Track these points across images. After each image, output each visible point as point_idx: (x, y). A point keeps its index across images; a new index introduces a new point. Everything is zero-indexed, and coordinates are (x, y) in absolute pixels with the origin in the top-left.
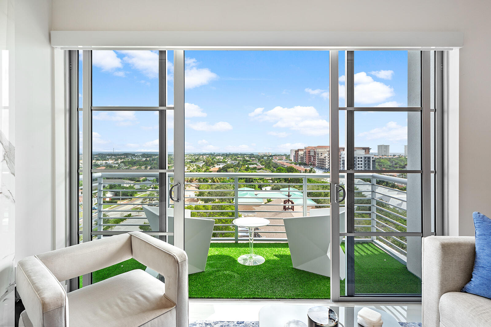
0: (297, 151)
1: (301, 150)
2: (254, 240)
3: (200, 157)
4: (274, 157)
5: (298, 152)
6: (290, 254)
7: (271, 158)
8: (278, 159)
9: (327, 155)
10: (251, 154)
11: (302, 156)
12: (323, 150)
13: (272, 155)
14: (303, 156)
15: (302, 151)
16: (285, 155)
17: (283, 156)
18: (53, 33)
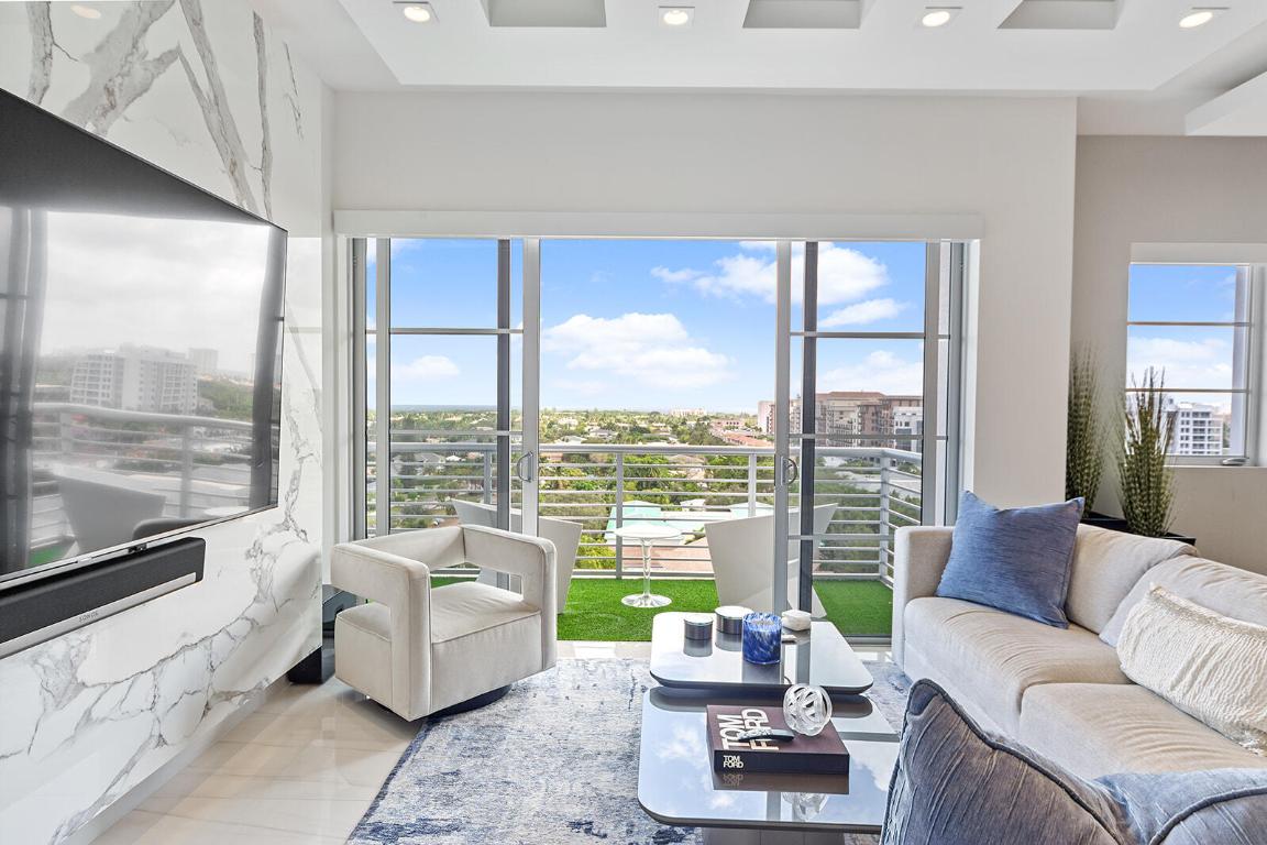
2: (652, 574)
4: (713, 420)
7: (706, 423)
8: (725, 425)
9: (857, 419)
10: (652, 413)
12: (845, 404)
13: (710, 414)
16: (745, 416)
17: (738, 417)
18: (337, 213)
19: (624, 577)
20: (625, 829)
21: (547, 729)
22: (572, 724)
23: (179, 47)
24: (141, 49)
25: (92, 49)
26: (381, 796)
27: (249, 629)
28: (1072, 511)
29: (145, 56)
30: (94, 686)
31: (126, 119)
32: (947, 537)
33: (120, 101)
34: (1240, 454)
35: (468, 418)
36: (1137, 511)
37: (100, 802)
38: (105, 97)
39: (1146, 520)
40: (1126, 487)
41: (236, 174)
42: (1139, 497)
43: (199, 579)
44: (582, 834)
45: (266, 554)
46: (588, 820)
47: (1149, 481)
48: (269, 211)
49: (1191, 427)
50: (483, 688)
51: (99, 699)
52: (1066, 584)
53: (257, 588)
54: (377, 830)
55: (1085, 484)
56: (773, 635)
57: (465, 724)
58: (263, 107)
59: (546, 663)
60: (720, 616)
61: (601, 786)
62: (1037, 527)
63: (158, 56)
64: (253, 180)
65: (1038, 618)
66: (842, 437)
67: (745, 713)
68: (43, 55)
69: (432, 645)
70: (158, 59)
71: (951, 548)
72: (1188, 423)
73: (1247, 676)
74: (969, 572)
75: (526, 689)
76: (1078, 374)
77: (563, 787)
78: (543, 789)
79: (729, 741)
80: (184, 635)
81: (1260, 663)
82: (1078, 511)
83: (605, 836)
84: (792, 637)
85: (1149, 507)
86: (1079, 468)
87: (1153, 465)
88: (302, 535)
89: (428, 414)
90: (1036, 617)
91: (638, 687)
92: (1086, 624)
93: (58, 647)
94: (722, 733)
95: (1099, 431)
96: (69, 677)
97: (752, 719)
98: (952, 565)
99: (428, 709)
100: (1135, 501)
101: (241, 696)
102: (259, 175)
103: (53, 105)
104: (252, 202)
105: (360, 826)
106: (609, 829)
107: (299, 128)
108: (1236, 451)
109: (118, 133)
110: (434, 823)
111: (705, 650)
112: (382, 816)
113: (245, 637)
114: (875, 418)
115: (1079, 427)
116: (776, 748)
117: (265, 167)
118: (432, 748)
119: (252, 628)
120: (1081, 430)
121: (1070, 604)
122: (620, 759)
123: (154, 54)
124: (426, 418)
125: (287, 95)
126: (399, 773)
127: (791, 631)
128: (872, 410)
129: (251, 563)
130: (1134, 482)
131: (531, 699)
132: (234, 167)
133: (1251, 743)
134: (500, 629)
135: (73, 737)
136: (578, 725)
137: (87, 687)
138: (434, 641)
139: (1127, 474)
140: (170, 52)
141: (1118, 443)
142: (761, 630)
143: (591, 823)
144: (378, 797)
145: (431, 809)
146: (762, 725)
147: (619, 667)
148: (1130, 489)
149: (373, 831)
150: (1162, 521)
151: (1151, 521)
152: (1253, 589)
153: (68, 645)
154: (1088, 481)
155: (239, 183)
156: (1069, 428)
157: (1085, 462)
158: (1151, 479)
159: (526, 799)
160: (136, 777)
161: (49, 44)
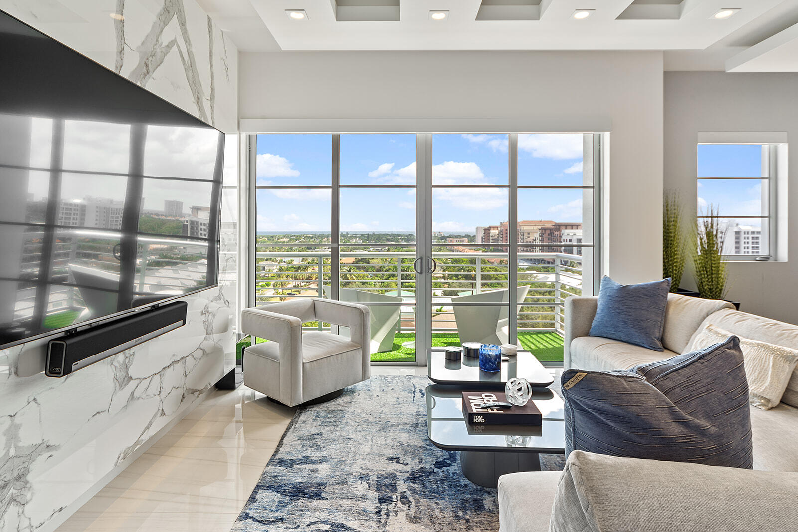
0: (487, 230)
1: (494, 227)
3: (324, 240)
4: (448, 239)
5: (489, 230)
6: (459, 341)
7: (443, 241)
8: (455, 242)
9: (538, 237)
11: (496, 237)
12: (531, 228)
13: (446, 236)
14: (498, 237)
15: (496, 228)
16: (467, 236)
17: (463, 237)
18: (242, 121)
19: (402, 332)
20: (418, 460)
21: (368, 412)
22: (382, 409)
23: (175, 39)
24: (160, 42)
25: (139, 44)
26: (280, 445)
27: (202, 355)
28: (665, 285)
29: (161, 45)
30: (135, 379)
31: (153, 78)
32: (594, 302)
33: (151, 70)
34: (766, 253)
35: (293, 239)
36: (706, 288)
37: (136, 444)
38: (145, 68)
39: (711, 293)
40: (698, 274)
41: (199, 103)
42: (707, 279)
43: (184, 323)
44: (394, 463)
45: (210, 313)
46: (397, 457)
47: (712, 270)
48: (213, 123)
49: (750, 241)
50: (330, 389)
51: (137, 386)
52: (662, 327)
53: (206, 332)
54: (281, 462)
55: (675, 272)
56: (496, 355)
57: (321, 409)
58: (212, 66)
59: (365, 377)
60: (465, 347)
61: (402, 440)
62: (645, 295)
63: (166, 44)
64: (207, 105)
65: (647, 347)
66: (530, 247)
67: (483, 395)
68: (121, 50)
69: (303, 364)
70: (167, 46)
71: (596, 308)
72: (748, 238)
73: (755, 369)
74: (607, 321)
75: (353, 392)
76: (669, 208)
77: (381, 441)
78: (370, 441)
79: (476, 408)
80: (174, 355)
81: (762, 361)
82: (668, 285)
83: (407, 464)
84: (507, 358)
85: (713, 285)
86: (671, 263)
87: (714, 261)
88: (227, 303)
89: (267, 237)
90: (645, 346)
91: (418, 390)
92: (673, 348)
93: (120, 357)
94: (472, 405)
95: (682, 241)
96: (125, 374)
97: (488, 398)
98: (597, 316)
99: (301, 401)
100: (704, 282)
101: (198, 393)
102: (209, 102)
103: (125, 74)
104: (206, 117)
105: (271, 460)
106: (409, 460)
107: (228, 76)
108: (763, 251)
109: (150, 86)
110: (312, 458)
111: (457, 367)
112: (282, 455)
113: (200, 359)
114: (550, 237)
115: (671, 239)
116: (502, 412)
117: (212, 98)
118: (304, 422)
119: (204, 354)
120: (671, 240)
121: (664, 337)
122: (411, 427)
123: (165, 44)
124: (266, 239)
125: (222, 58)
126: (288, 434)
127: (506, 355)
128: (548, 232)
129: (203, 318)
130: (703, 270)
131: (357, 397)
132: (198, 100)
133: (758, 404)
134: (339, 356)
135: (126, 406)
136: (385, 410)
137: (132, 379)
138: (304, 362)
139: (699, 266)
140: (172, 41)
141: (693, 248)
142: (490, 353)
143: (399, 458)
144: (278, 446)
145: (309, 451)
146: (493, 401)
147: (405, 380)
148: (701, 275)
149: (279, 462)
150: (720, 293)
151: (714, 293)
152: (761, 324)
153: (125, 356)
154: (676, 270)
155: (201, 108)
156: (664, 240)
157: (674, 259)
158: (713, 269)
159: (361, 447)
160: (152, 432)
161: (123, 44)
